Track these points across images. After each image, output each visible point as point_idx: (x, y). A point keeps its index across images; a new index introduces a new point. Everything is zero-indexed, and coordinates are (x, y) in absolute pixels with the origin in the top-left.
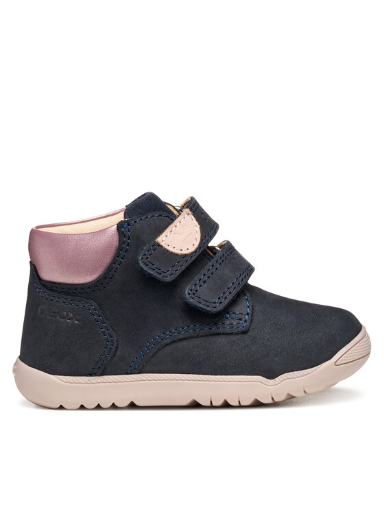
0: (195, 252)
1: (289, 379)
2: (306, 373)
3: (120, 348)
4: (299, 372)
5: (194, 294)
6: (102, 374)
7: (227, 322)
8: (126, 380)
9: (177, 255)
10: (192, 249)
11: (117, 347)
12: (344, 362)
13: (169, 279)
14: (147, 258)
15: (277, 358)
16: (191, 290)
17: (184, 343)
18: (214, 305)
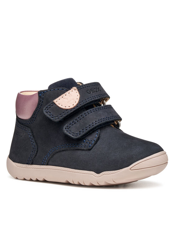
0: (74, 108)
1: (105, 174)
2: (114, 172)
3: (38, 152)
4: (111, 171)
5: (68, 129)
6: (32, 164)
7: (83, 144)
8: (41, 168)
9: (63, 109)
10: (72, 107)
11: (37, 152)
12: (135, 169)
13: (57, 120)
14: (48, 109)
15: (101, 164)
16: (67, 127)
17: (64, 152)
18: (76, 135)
